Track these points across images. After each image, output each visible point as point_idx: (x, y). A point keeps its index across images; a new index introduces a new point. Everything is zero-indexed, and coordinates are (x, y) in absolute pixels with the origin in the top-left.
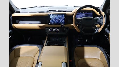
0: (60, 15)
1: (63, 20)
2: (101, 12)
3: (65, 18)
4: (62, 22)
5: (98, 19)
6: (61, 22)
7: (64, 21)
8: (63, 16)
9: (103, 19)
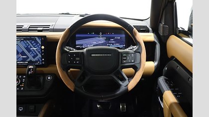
0: (29, 40)
1: (37, 55)
2: (136, 34)
3: (43, 47)
4: (36, 59)
5: (127, 53)
6: (33, 60)
7: (40, 56)
8: (37, 43)
9: (140, 53)
